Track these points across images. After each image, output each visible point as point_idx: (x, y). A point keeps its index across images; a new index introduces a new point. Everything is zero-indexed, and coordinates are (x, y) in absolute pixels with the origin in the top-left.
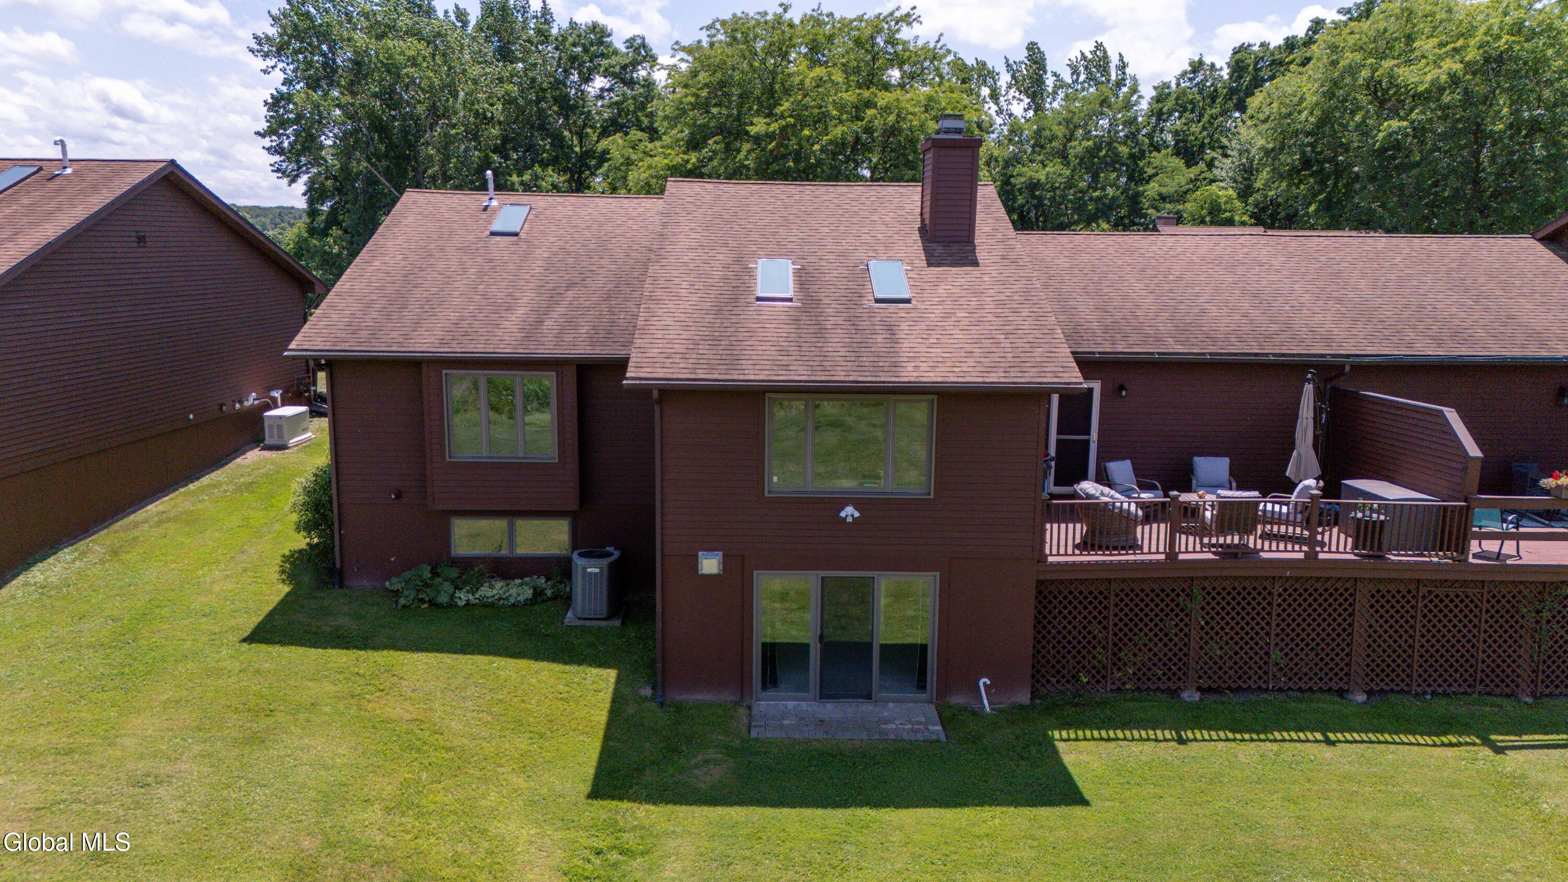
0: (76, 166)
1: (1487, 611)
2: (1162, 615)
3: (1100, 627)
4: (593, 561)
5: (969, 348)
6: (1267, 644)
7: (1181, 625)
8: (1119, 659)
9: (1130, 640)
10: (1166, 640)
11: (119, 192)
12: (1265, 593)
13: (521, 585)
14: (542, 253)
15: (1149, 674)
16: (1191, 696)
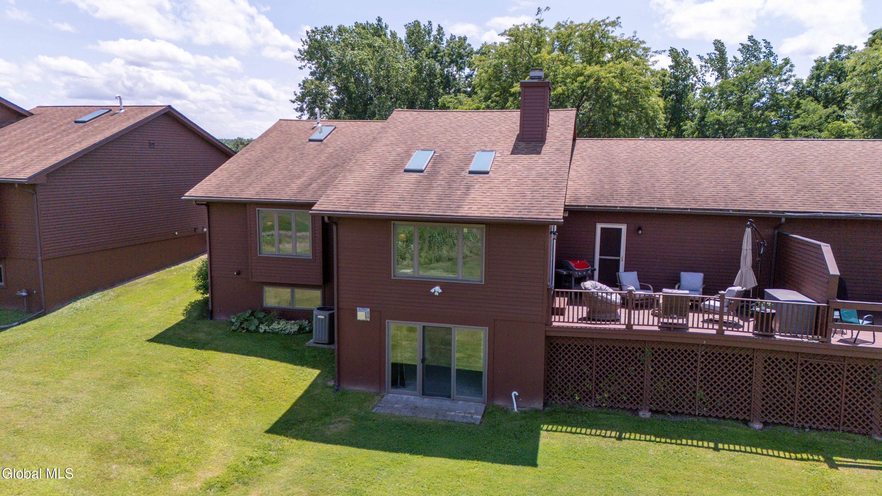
0: (126, 109)
1: (848, 377)
2: (626, 363)
3: (588, 368)
4: (322, 312)
5: (506, 198)
6: (695, 386)
7: (639, 370)
8: (600, 388)
9: (607, 376)
10: (629, 378)
11: (138, 120)
12: (693, 355)
13: (294, 324)
14: (330, 150)
15: (618, 399)
16: (645, 414)
